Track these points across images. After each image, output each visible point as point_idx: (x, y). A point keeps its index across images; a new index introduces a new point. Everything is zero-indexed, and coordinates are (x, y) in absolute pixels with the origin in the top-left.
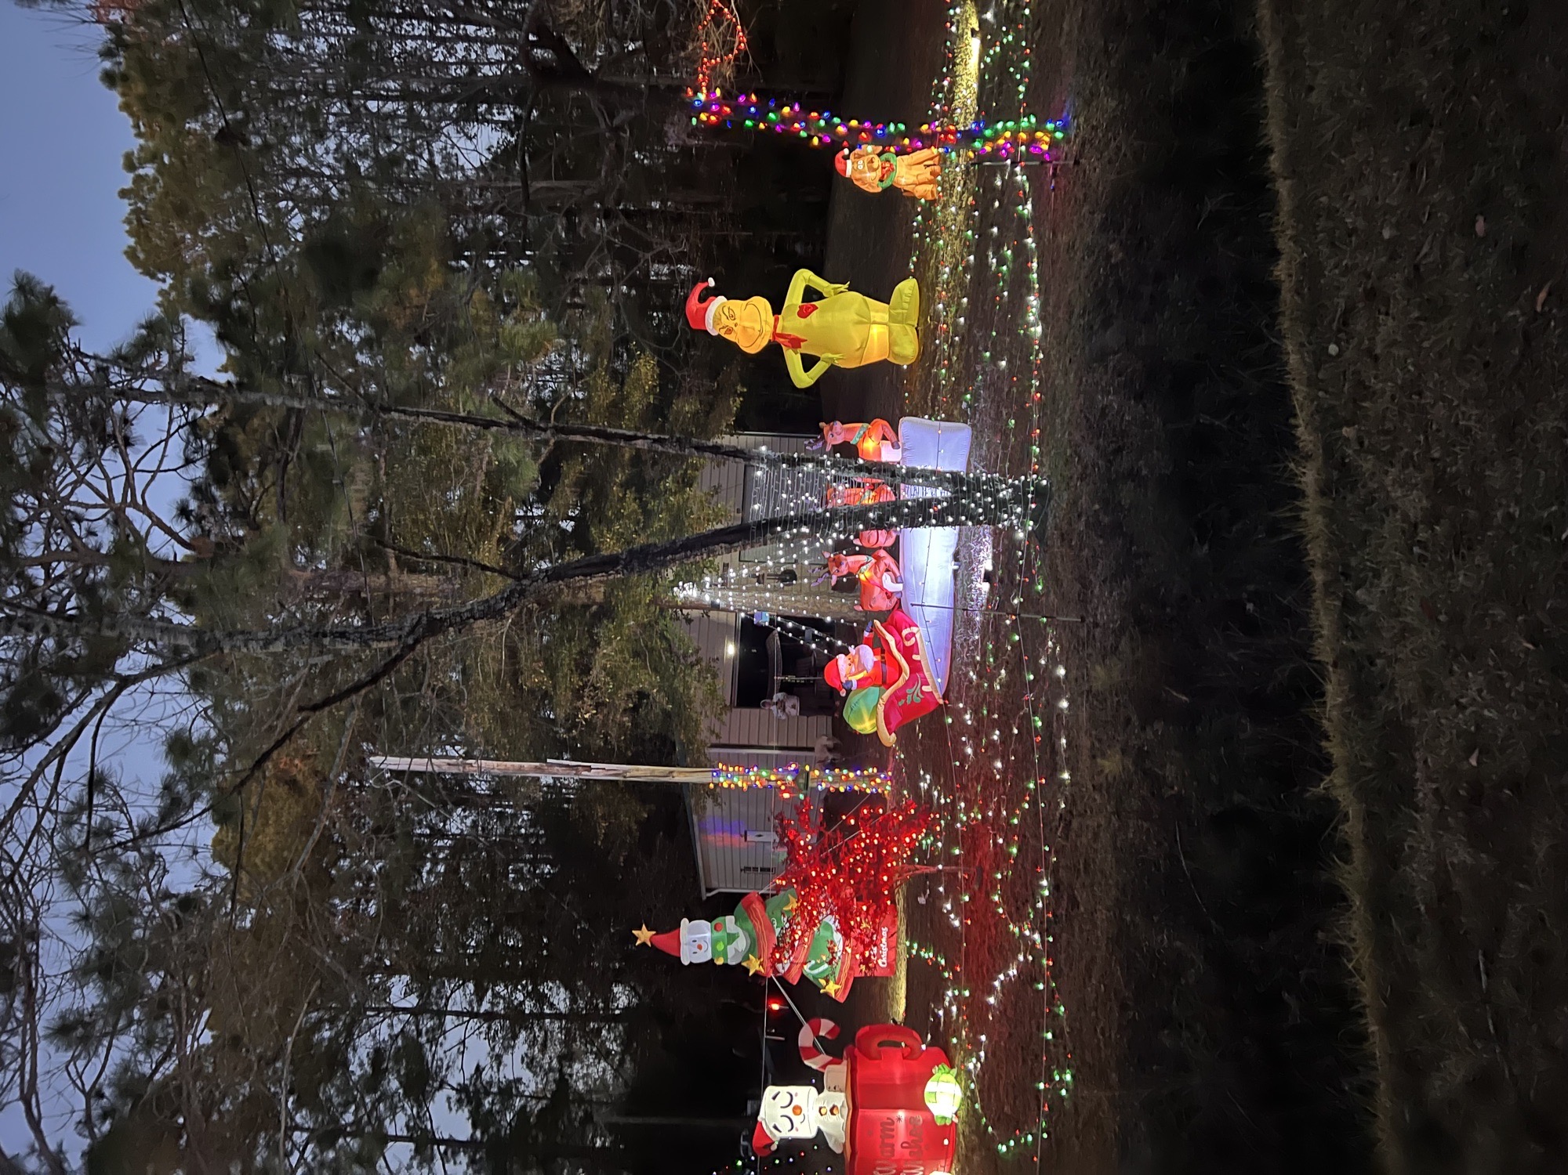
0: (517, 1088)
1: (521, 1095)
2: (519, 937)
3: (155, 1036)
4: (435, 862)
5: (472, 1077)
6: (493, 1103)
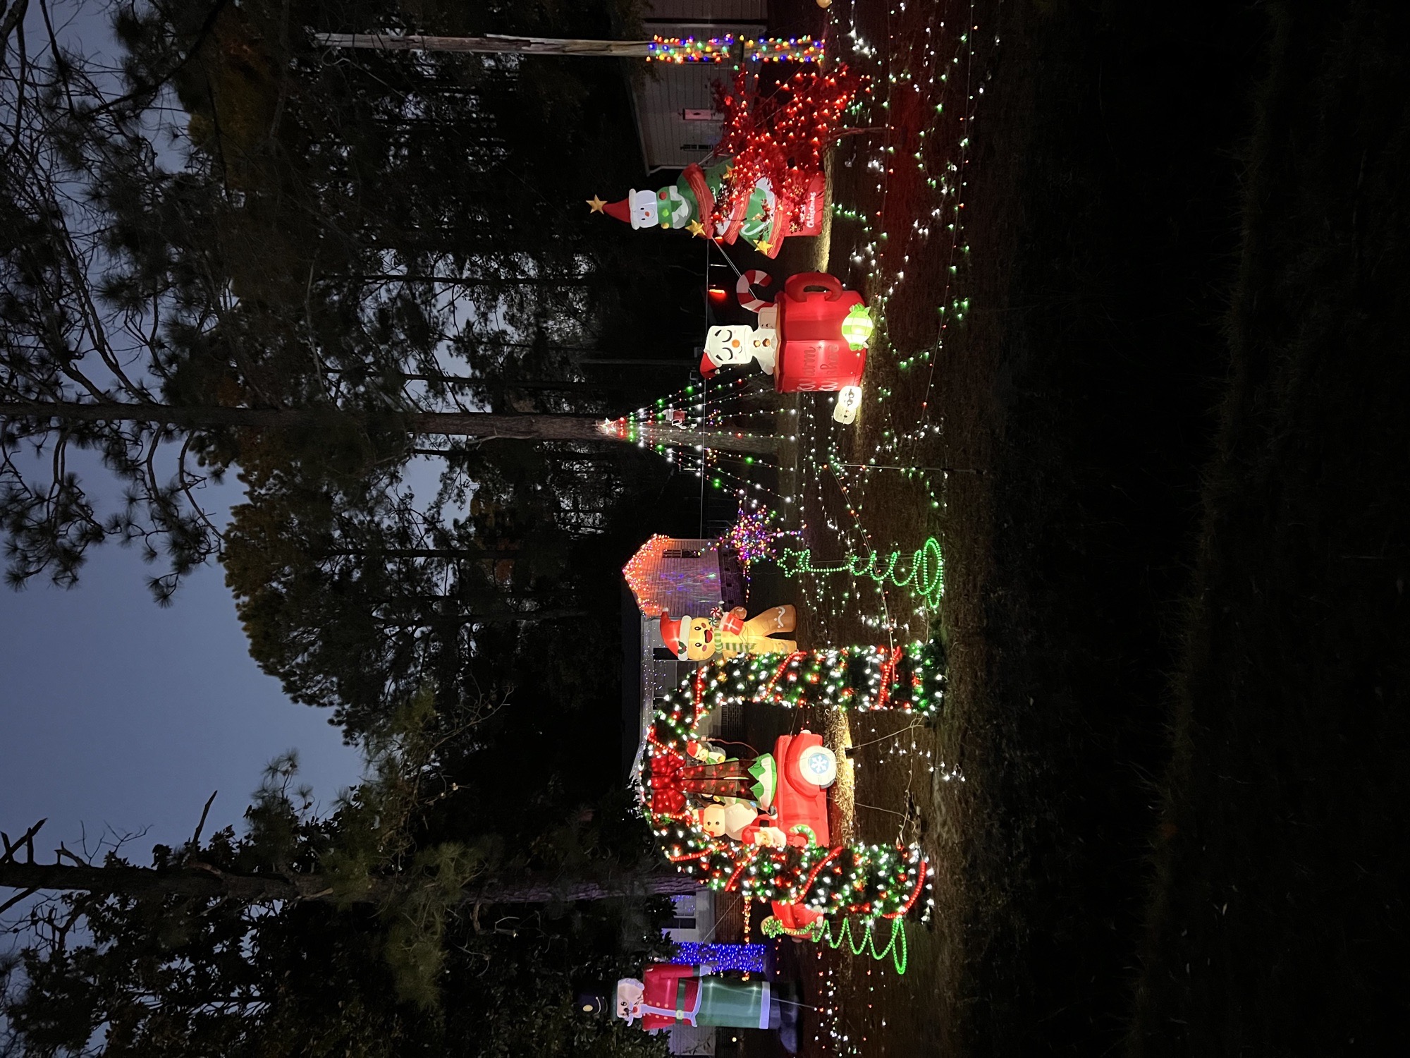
0: (504, 339)
1: (508, 345)
2: (486, 213)
3: (192, 297)
4: (399, 146)
5: (464, 330)
6: (485, 350)
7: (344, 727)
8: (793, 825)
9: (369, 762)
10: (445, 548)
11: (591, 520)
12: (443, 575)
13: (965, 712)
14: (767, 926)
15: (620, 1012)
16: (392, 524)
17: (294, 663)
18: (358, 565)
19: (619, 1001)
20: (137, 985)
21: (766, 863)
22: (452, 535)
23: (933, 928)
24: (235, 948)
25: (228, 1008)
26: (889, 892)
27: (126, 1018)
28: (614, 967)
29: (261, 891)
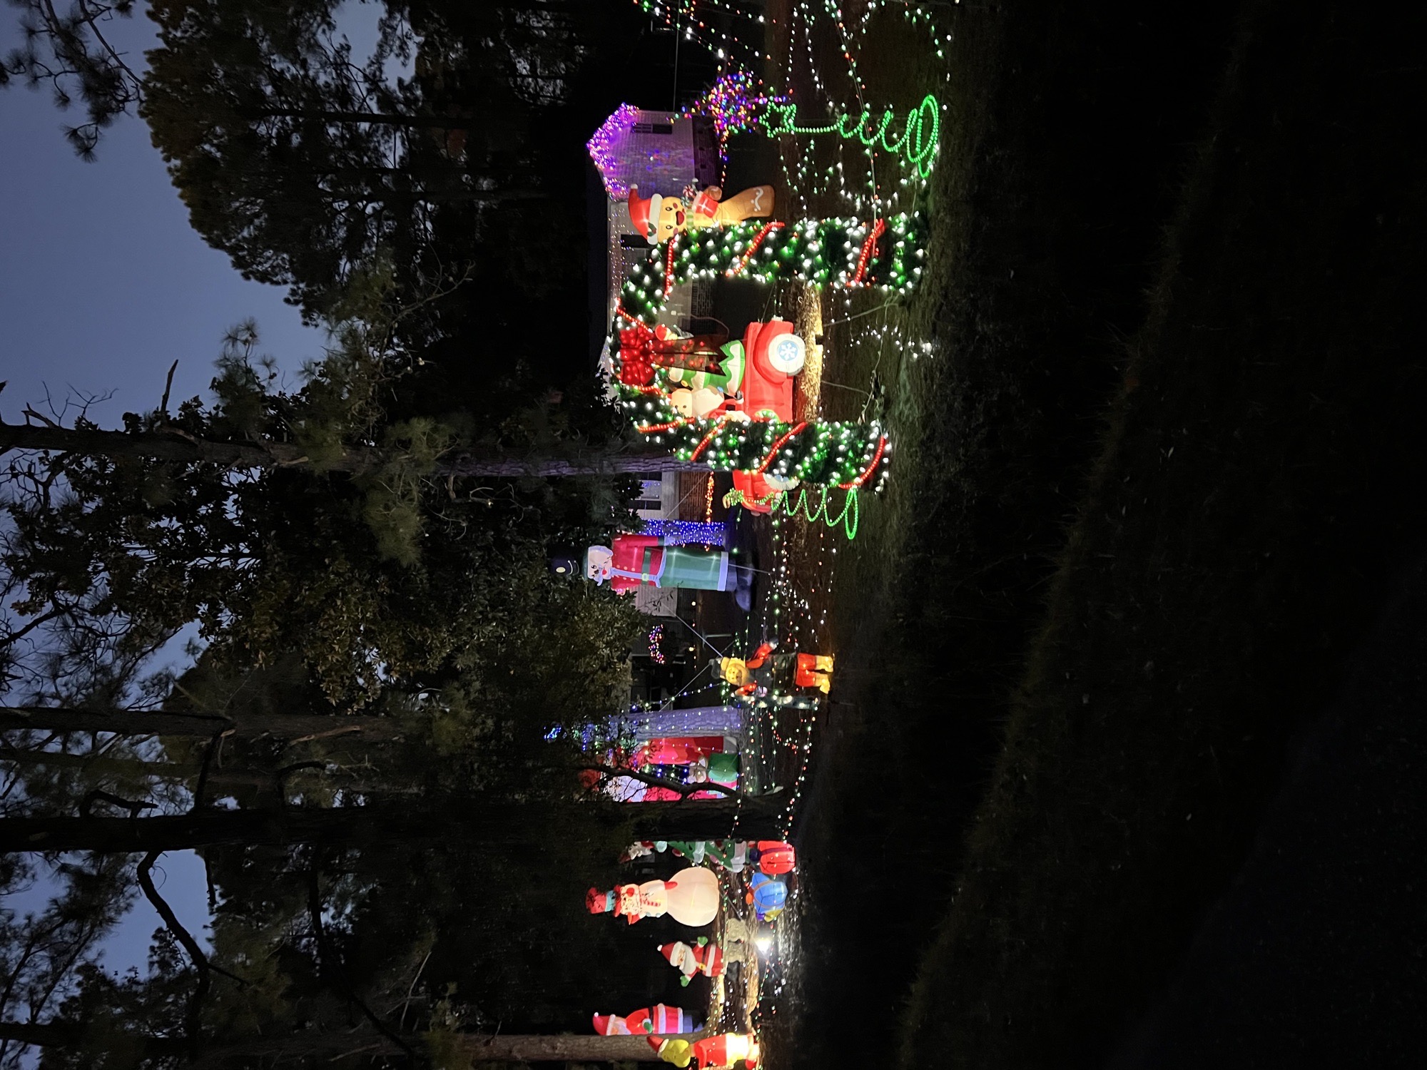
7: (301, 307)
8: (758, 409)
9: (331, 332)
10: (390, 113)
11: (551, 89)
12: (392, 144)
13: (942, 288)
14: (728, 500)
15: (590, 573)
16: (330, 81)
17: (240, 236)
18: (297, 128)
19: (590, 564)
20: (129, 540)
21: (731, 435)
22: (397, 98)
23: (886, 497)
24: (220, 510)
25: (220, 562)
26: (847, 465)
27: (123, 568)
28: (584, 536)
29: (237, 458)
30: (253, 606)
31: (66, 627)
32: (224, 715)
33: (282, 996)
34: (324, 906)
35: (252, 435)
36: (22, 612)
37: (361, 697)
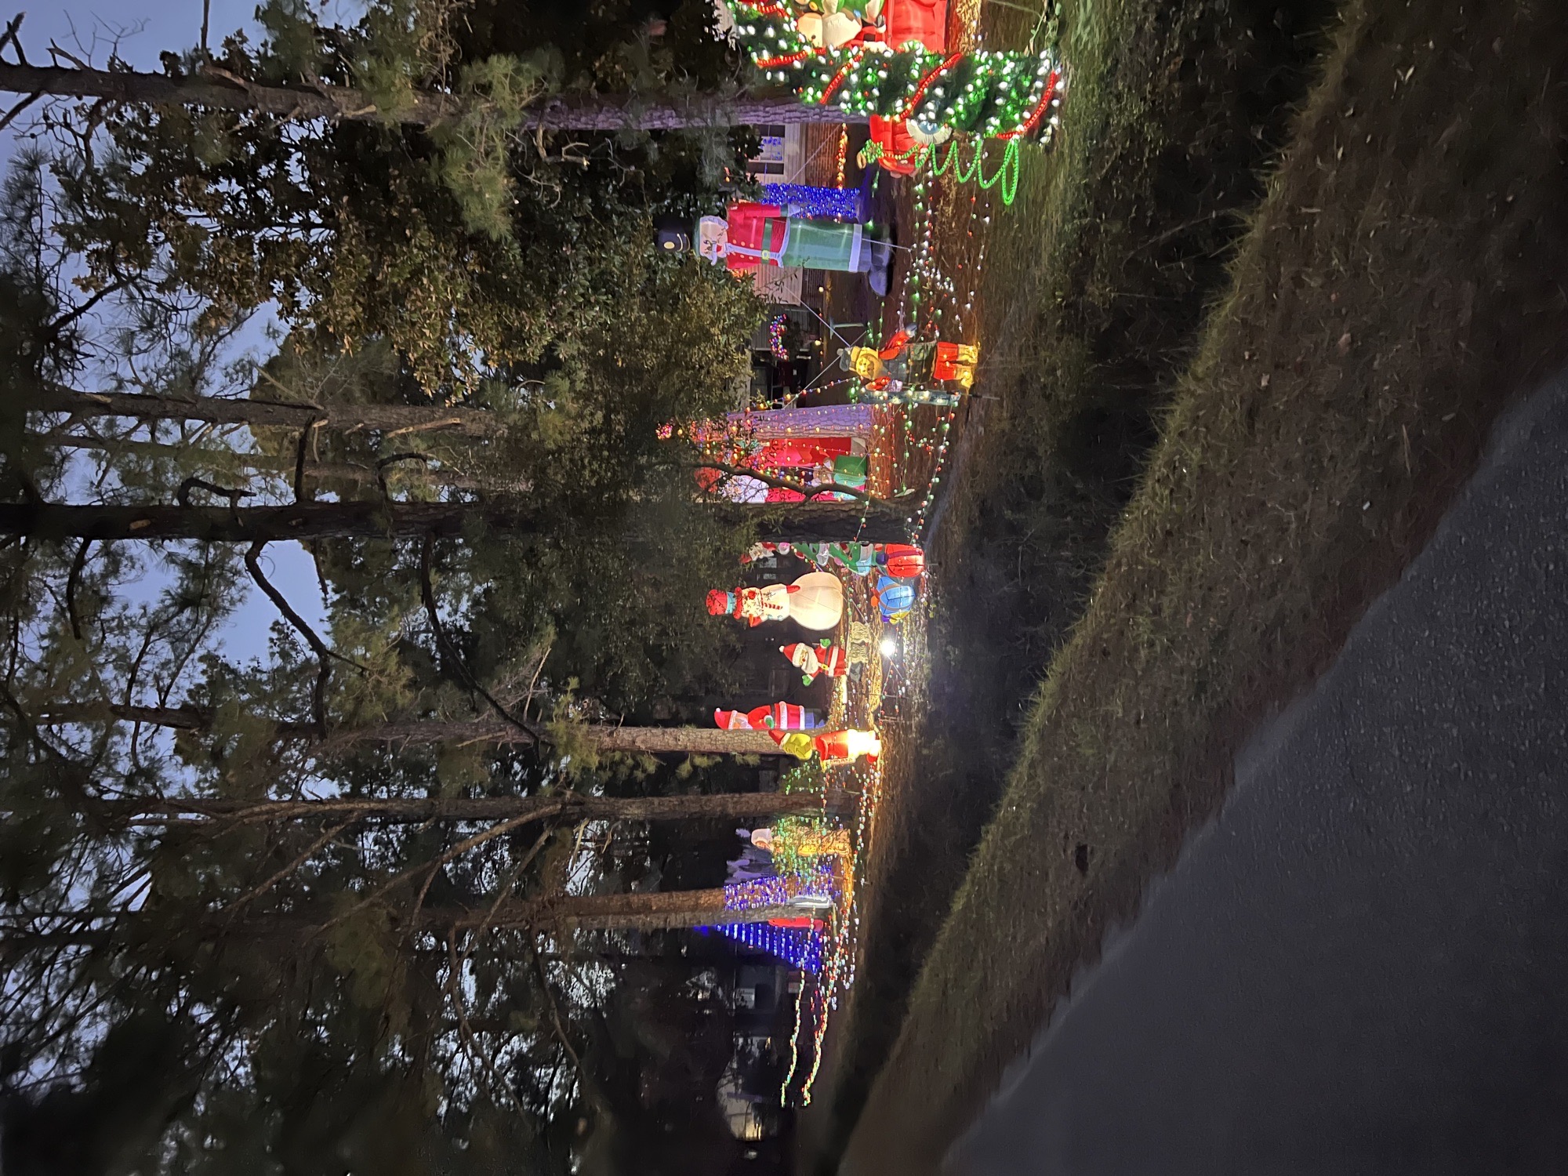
8: (902, 40)
14: (864, 158)
15: (703, 249)
19: (703, 239)
20: (187, 206)
21: (870, 70)
23: (1052, 150)
24: (282, 172)
25: (291, 233)
26: (1009, 108)
27: (187, 242)
28: (695, 205)
29: (295, 106)
30: (333, 285)
31: (132, 298)
32: (315, 405)
33: (404, 686)
34: (439, 604)
35: (309, 78)
36: (85, 288)
37: (458, 388)
